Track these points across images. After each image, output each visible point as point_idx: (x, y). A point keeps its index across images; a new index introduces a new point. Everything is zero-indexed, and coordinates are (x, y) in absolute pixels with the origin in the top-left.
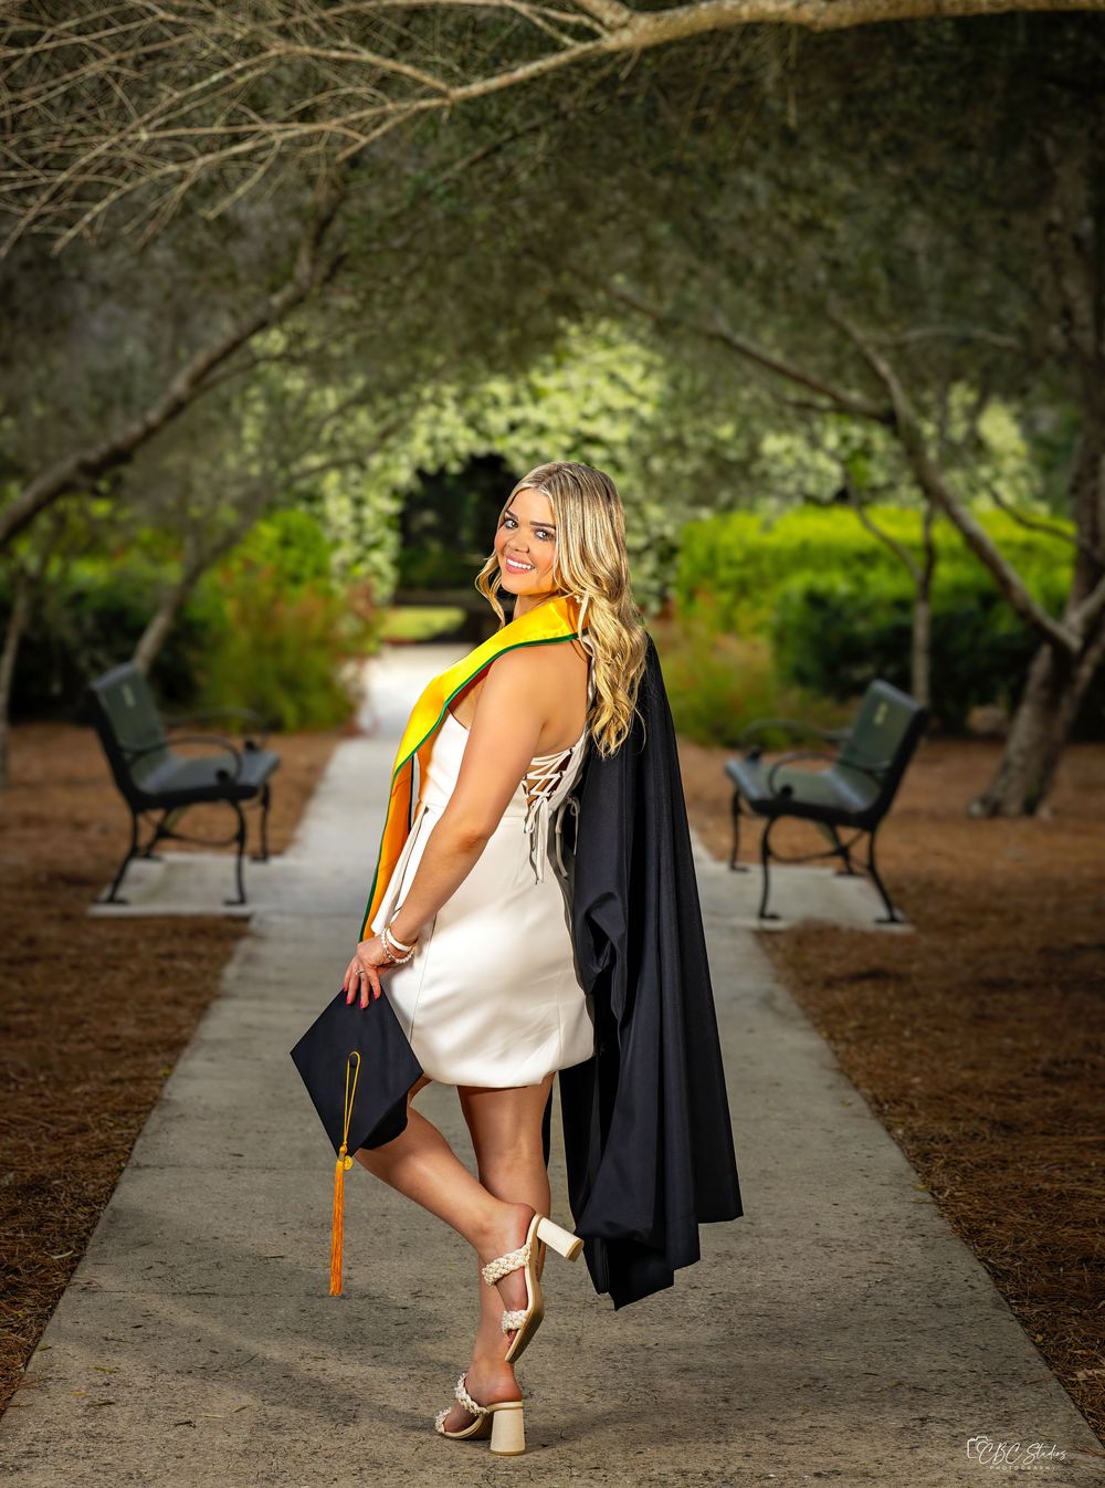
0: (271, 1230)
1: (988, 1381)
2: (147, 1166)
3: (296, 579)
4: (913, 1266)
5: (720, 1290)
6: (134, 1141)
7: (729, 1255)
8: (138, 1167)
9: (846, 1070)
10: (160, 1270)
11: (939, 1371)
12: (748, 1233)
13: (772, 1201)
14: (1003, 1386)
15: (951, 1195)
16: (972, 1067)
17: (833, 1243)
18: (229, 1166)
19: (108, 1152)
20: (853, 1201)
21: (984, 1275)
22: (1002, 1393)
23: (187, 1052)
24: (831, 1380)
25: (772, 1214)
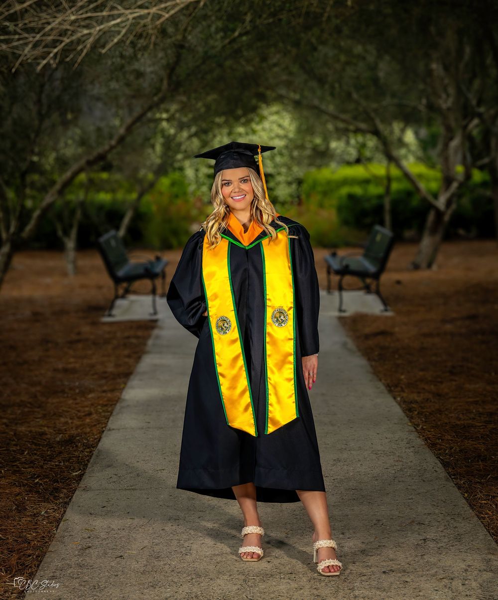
0: (160, 457)
1: (448, 518)
2: (113, 429)
3: (177, 196)
4: (411, 462)
5: (337, 477)
6: (109, 418)
7: (339, 460)
8: (110, 430)
9: (376, 373)
10: (115, 479)
11: (428, 514)
12: (345, 449)
13: (354, 434)
14: (455, 521)
15: (422, 427)
16: (422, 370)
17: (379, 452)
18: (145, 428)
19: (99, 424)
20: (385, 432)
21: (440, 465)
22: (455, 524)
23: (132, 377)
24: (385, 521)
25: (354, 440)
